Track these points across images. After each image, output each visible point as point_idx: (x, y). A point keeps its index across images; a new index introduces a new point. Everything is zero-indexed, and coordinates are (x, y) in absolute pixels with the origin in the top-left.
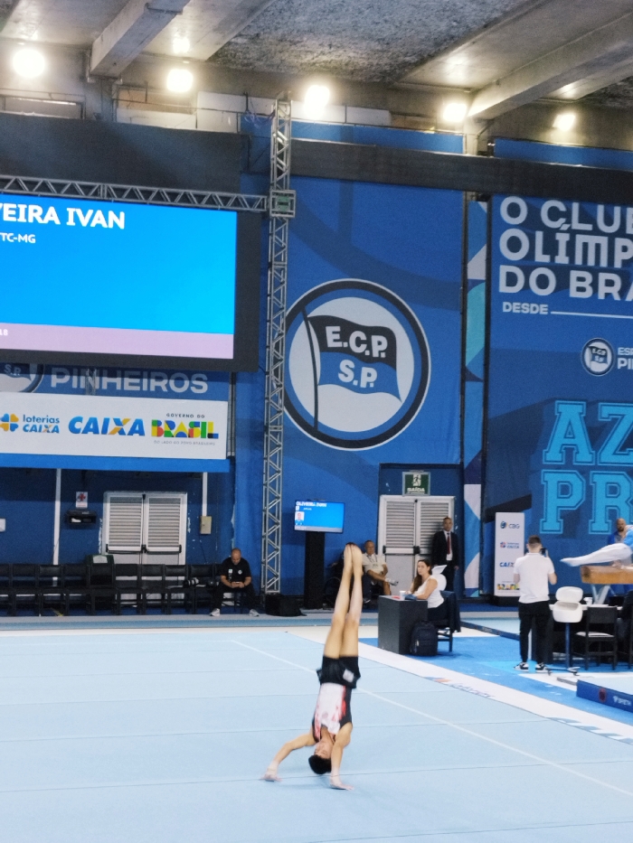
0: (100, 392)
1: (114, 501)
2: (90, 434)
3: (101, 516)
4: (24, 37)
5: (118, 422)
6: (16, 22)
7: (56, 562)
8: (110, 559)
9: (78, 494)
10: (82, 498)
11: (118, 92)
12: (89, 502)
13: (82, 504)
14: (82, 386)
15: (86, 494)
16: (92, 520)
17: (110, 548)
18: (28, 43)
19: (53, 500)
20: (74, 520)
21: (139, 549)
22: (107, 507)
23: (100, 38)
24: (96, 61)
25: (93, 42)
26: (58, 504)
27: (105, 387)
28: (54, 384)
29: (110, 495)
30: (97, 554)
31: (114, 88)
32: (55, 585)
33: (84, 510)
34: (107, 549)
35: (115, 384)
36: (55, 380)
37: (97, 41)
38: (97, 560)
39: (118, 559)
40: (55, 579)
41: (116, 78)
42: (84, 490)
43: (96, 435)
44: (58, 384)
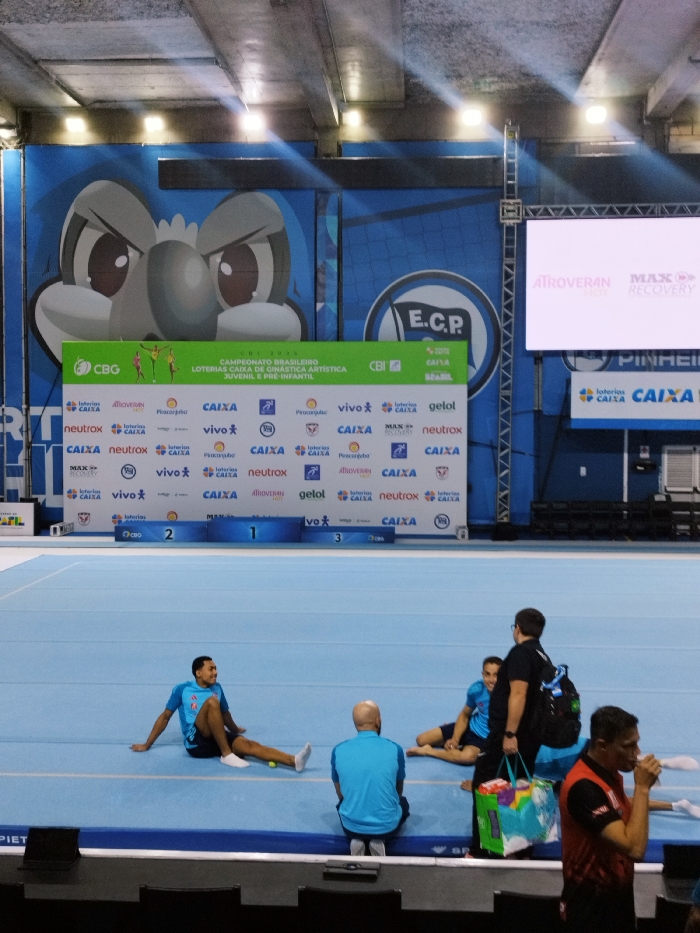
0: (658, 369)
1: (669, 452)
2: (650, 402)
3: (660, 465)
4: (593, 95)
5: (671, 392)
6: (586, 84)
7: (625, 499)
8: (668, 497)
9: (642, 447)
10: (645, 451)
11: (669, 129)
12: (651, 453)
13: (645, 455)
14: (643, 364)
15: (647, 447)
16: (654, 467)
17: (669, 489)
18: (597, 100)
19: (622, 452)
20: (639, 468)
21: (691, 490)
22: (665, 457)
23: (653, 89)
24: (650, 107)
25: (647, 91)
26: (626, 456)
27: (661, 364)
28: (621, 364)
29: (667, 448)
30: (658, 493)
31: (666, 125)
32: (625, 517)
33: (646, 459)
34: (666, 491)
35: (669, 362)
36: (622, 360)
37: (652, 91)
38: (657, 498)
39: (675, 498)
40: (625, 512)
41: (667, 118)
42: (646, 445)
43: (654, 403)
44: (625, 364)
